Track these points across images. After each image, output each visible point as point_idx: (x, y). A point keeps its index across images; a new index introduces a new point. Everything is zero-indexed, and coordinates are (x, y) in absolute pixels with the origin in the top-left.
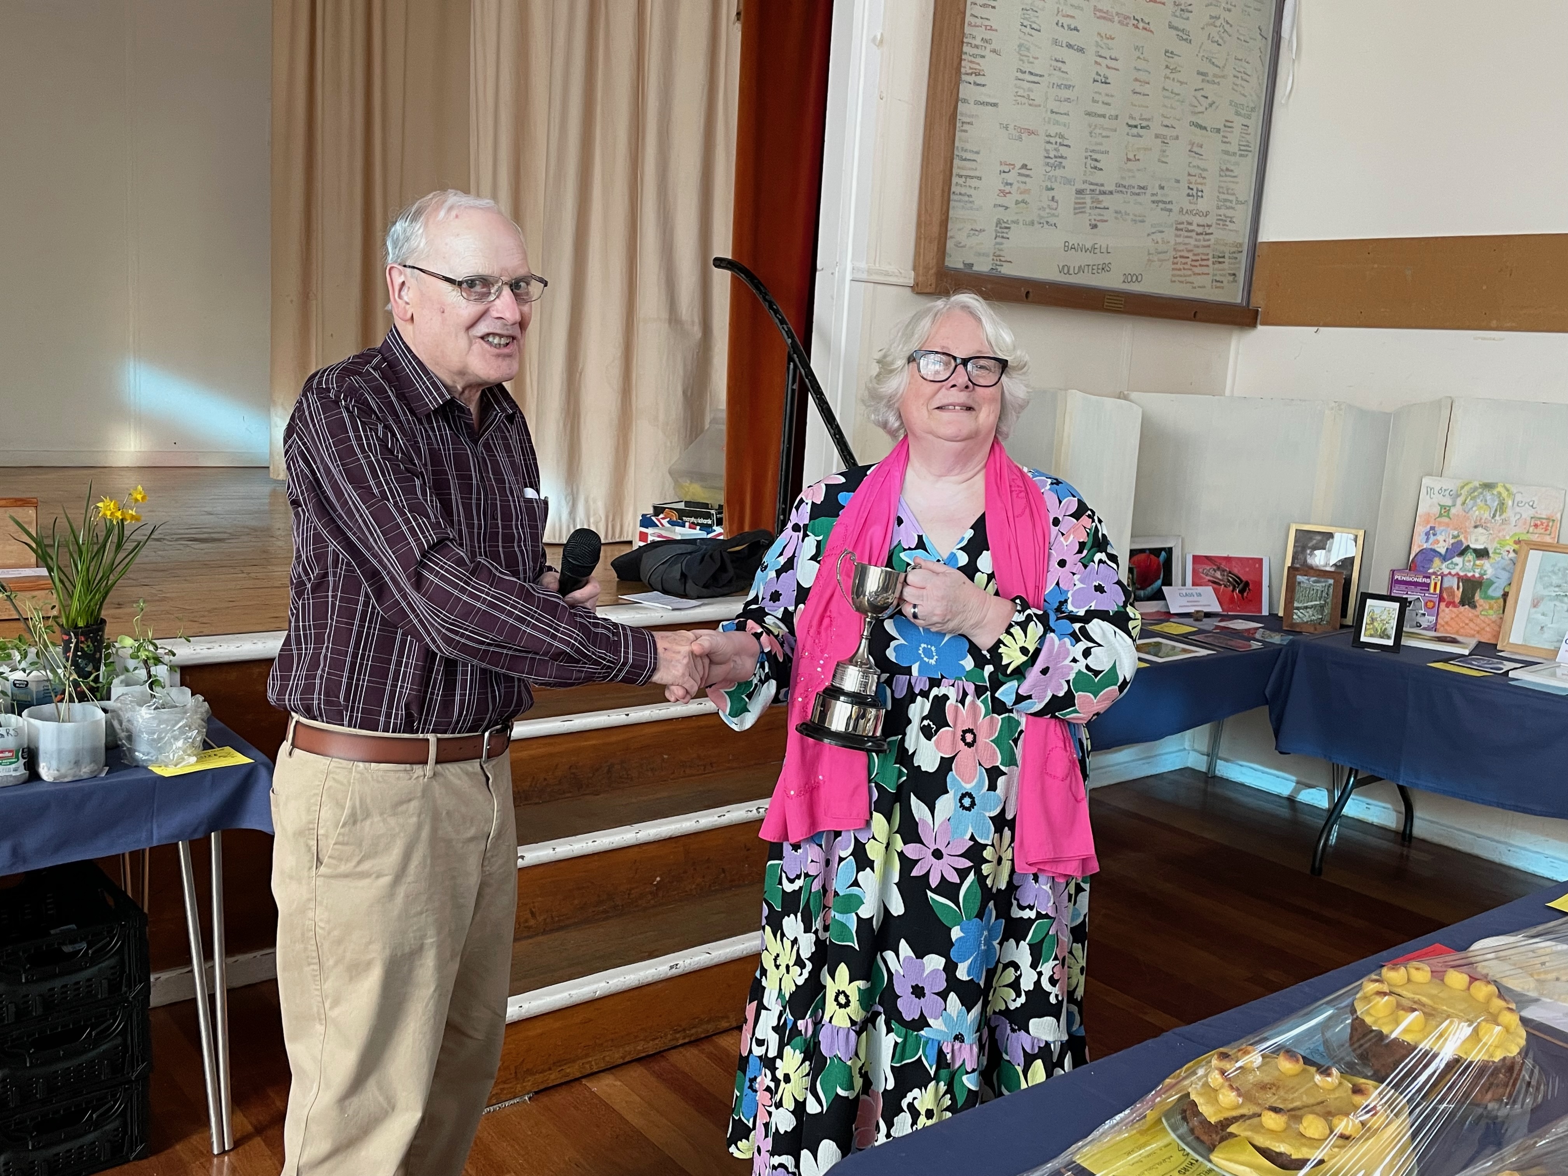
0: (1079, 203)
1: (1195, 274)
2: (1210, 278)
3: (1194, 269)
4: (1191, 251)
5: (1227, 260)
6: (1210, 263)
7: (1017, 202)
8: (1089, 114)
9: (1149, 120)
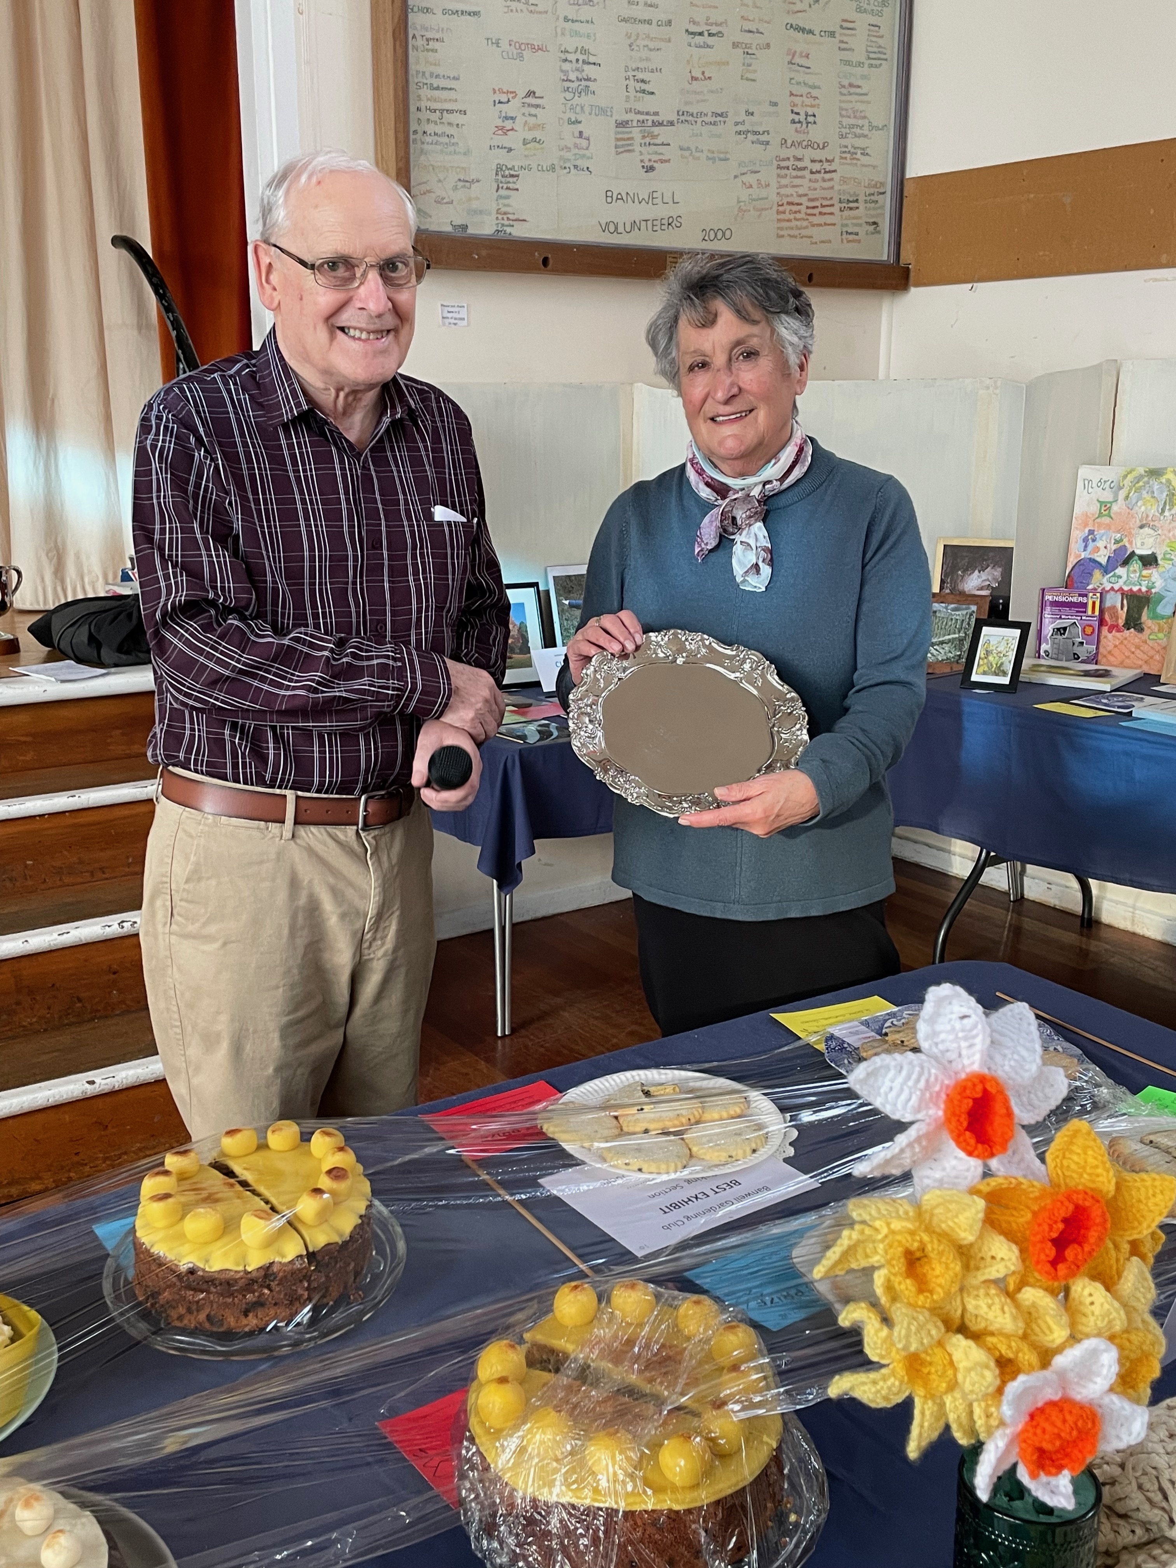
0: (623, 139)
1: (813, 225)
2: (838, 228)
3: (811, 218)
4: (806, 195)
5: (861, 205)
6: (835, 209)
7: (525, 142)
8: (625, 20)
9: (721, 24)
